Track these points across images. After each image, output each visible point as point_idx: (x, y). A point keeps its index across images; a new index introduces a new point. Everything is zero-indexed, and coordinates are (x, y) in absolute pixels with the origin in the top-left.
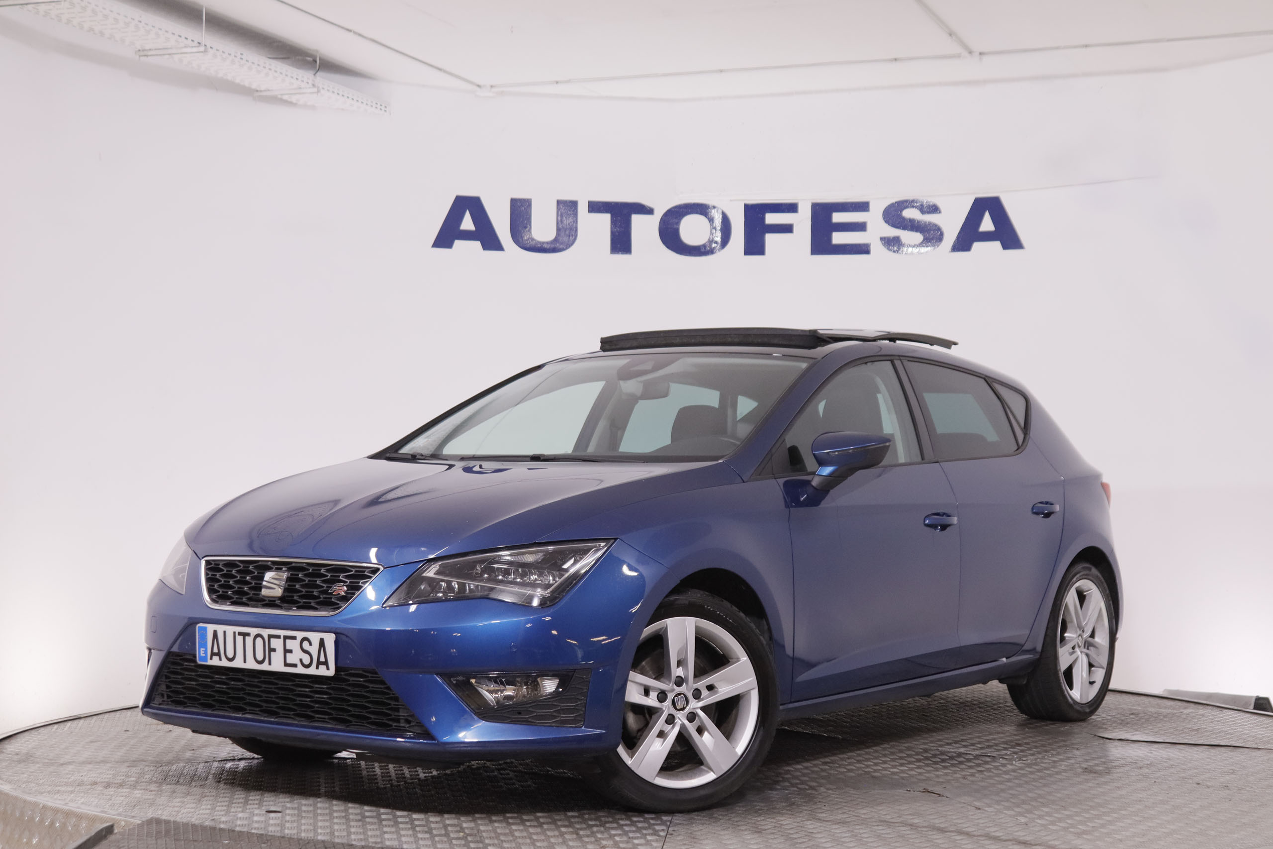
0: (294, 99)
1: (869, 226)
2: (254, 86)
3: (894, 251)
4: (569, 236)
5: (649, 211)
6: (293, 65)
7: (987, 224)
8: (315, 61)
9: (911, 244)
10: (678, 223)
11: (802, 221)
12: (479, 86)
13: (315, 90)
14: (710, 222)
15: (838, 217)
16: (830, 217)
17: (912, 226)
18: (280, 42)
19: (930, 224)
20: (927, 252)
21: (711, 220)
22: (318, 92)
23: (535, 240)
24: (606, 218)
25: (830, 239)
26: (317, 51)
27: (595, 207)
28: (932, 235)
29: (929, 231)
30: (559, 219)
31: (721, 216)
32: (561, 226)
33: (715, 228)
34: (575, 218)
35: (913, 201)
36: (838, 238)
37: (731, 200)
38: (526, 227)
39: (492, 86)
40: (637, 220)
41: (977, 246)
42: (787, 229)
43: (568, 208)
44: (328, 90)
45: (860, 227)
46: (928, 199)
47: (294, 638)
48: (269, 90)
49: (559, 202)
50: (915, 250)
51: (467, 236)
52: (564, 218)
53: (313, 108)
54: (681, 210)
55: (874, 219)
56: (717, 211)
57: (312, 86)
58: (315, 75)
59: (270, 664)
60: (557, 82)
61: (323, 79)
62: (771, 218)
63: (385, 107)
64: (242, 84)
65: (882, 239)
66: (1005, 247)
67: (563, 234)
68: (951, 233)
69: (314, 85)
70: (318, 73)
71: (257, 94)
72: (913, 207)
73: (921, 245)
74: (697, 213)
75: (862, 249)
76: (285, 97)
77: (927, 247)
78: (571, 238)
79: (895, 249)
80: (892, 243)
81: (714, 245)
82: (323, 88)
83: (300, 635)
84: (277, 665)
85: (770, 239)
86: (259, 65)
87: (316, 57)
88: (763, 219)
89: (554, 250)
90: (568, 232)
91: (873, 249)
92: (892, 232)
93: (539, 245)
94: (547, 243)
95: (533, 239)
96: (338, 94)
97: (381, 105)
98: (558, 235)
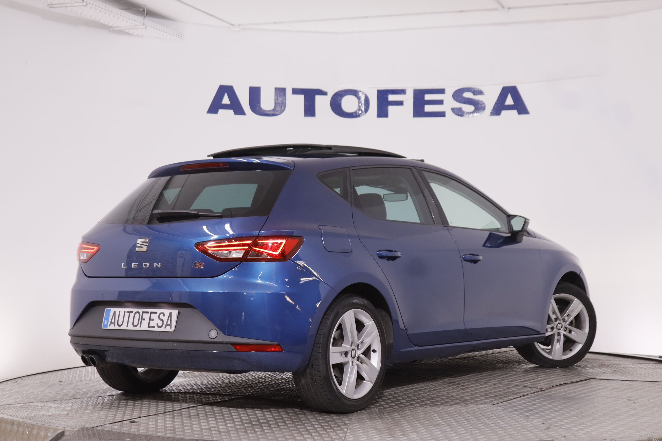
0: (131, 32)
1: (445, 102)
2: (110, 25)
4: (281, 107)
5: (325, 94)
6: (131, 13)
7: (509, 101)
8: (144, 11)
10: (341, 100)
12: (232, 25)
13: (144, 27)
15: (428, 97)
16: (424, 97)
21: (359, 98)
22: (146, 28)
24: (301, 98)
26: (145, 5)
27: (296, 91)
32: (277, 102)
36: (428, 108)
37: (370, 88)
39: (239, 25)
40: (318, 98)
42: (400, 103)
43: (280, 92)
44: (151, 27)
45: (440, 102)
46: (477, 87)
48: (118, 27)
49: (276, 89)
51: (226, 107)
52: (279, 97)
53: (142, 36)
55: (448, 97)
58: (144, 18)
60: (276, 23)
61: (148, 21)
63: (181, 36)
64: (104, 23)
66: (519, 113)
67: (278, 106)
68: (490, 106)
69: (143, 24)
70: (146, 18)
71: (112, 29)
73: (473, 112)
75: (442, 114)
76: (127, 31)
82: (149, 26)
85: (391, 109)
86: (114, 13)
87: (145, 9)
88: (387, 98)
89: (273, 115)
90: (281, 105)
91: (447, 114)
94: (270, 111)
96: (156, 29)
97: (179, 35)
98: (275, 106)
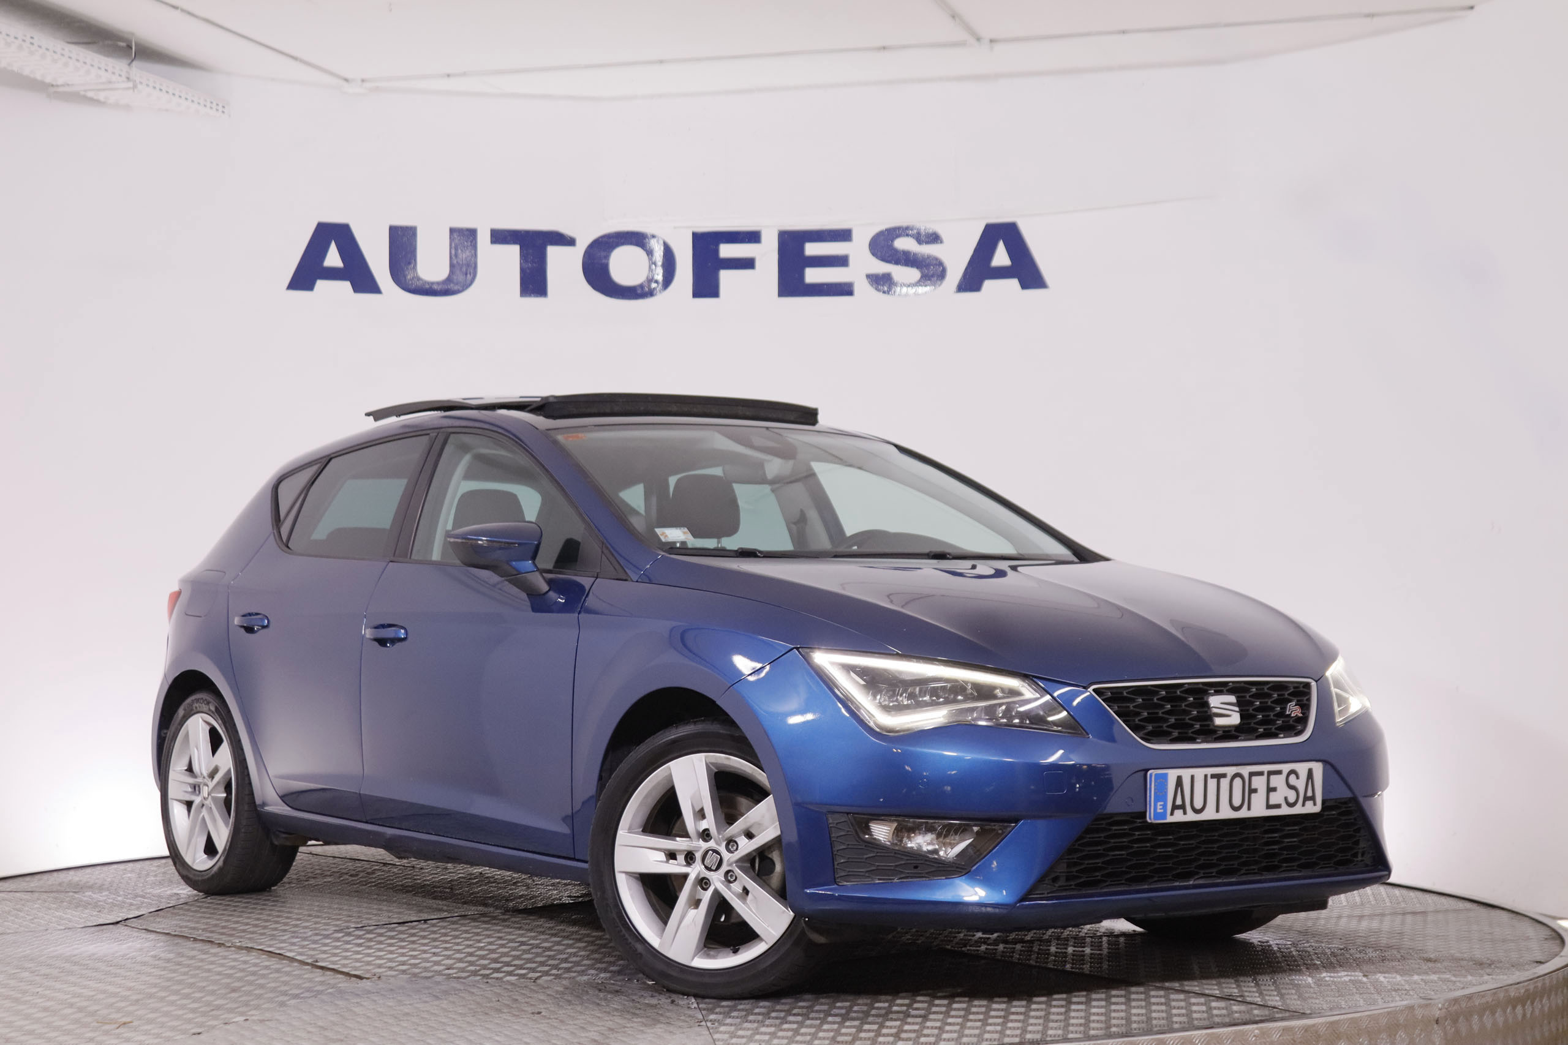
0: (101, 96)
1: (851, 261)
2: (48, 80)
3: (884, 292)
4: (466, 274)
5: (570, 242)
6: (99, 52)
7: (1001, 257)
8: (130, 47)
9: (905, 283)
10: (607, 257)
11: (766, 254)
12: (346, 80)
13: (130, 85)
14: (648, 255)
15: (812, 249)
16: (802, 249)
17: (908, 260)
18: (81, 21)
19: (929, 257)
20: (926, 293)
21: (650, 253)
22: (135, 87)
23: (422, 280)
24: (512, 253)
25: (802, 276)
26: (133, 34)
27: (500, 237)
28: (932, 271)
29: (928, 266)
30: (453, 252)
31: (662, 248)
32: (455, 262)
33: (655, 264)
34: (473, 252)
35: (907, 228)
36: (813, 276)
37: (675, 228)
38: (409, 263)
39: (363, 81)
40: (554, 253)
41: (989, 285)
42: (747, 264)
43: (463, 238)
44: (148, 85)
45: (841, 261)
46: (926, 225)
47: (1279, 772)
48: (68, 85)
49: (452, 231)
50: (911, 291)
51: (333, 274)
52: (460, 251)
53: (127, 107)
54: (611, 240)
55: (858, 250)
56: (658, 241)
57: (125, 79)
58: (129, 64)
59: (1249, 808)
60: (449, 76)
61: (140, 71)
62: (727, 251)
63: (224, 107)
64: (32, 76)
65: (868, 276)
66: (1025, 286)
67: (458, 272)
68: (956, 268)
69: (128, 78)
70: (134, 63)
71: (55, 89)
72: (907, 235)
73: (918, 284)
74: (631, 244)
75: (844, 290)
76: (90, 94)
77: (926, 286)
78: (468, 275)
79: (886, 289)
80: (881, 282)
81: (654, 285)
82: (141, 83)
83: (1286, 768)
84: (1258, 809)
85: (726, 277)
86: (54, 52)
87: (131, 42)
88: (717, 251)
89: (447, 292)
90: (464, 269)
91: (857, 289)
92: (881, 267)
93: (427, 286)
94: (438, 283)
95: (419, 279)
96: (161, 90)
97: (217, 105)
98: (452, 271)
